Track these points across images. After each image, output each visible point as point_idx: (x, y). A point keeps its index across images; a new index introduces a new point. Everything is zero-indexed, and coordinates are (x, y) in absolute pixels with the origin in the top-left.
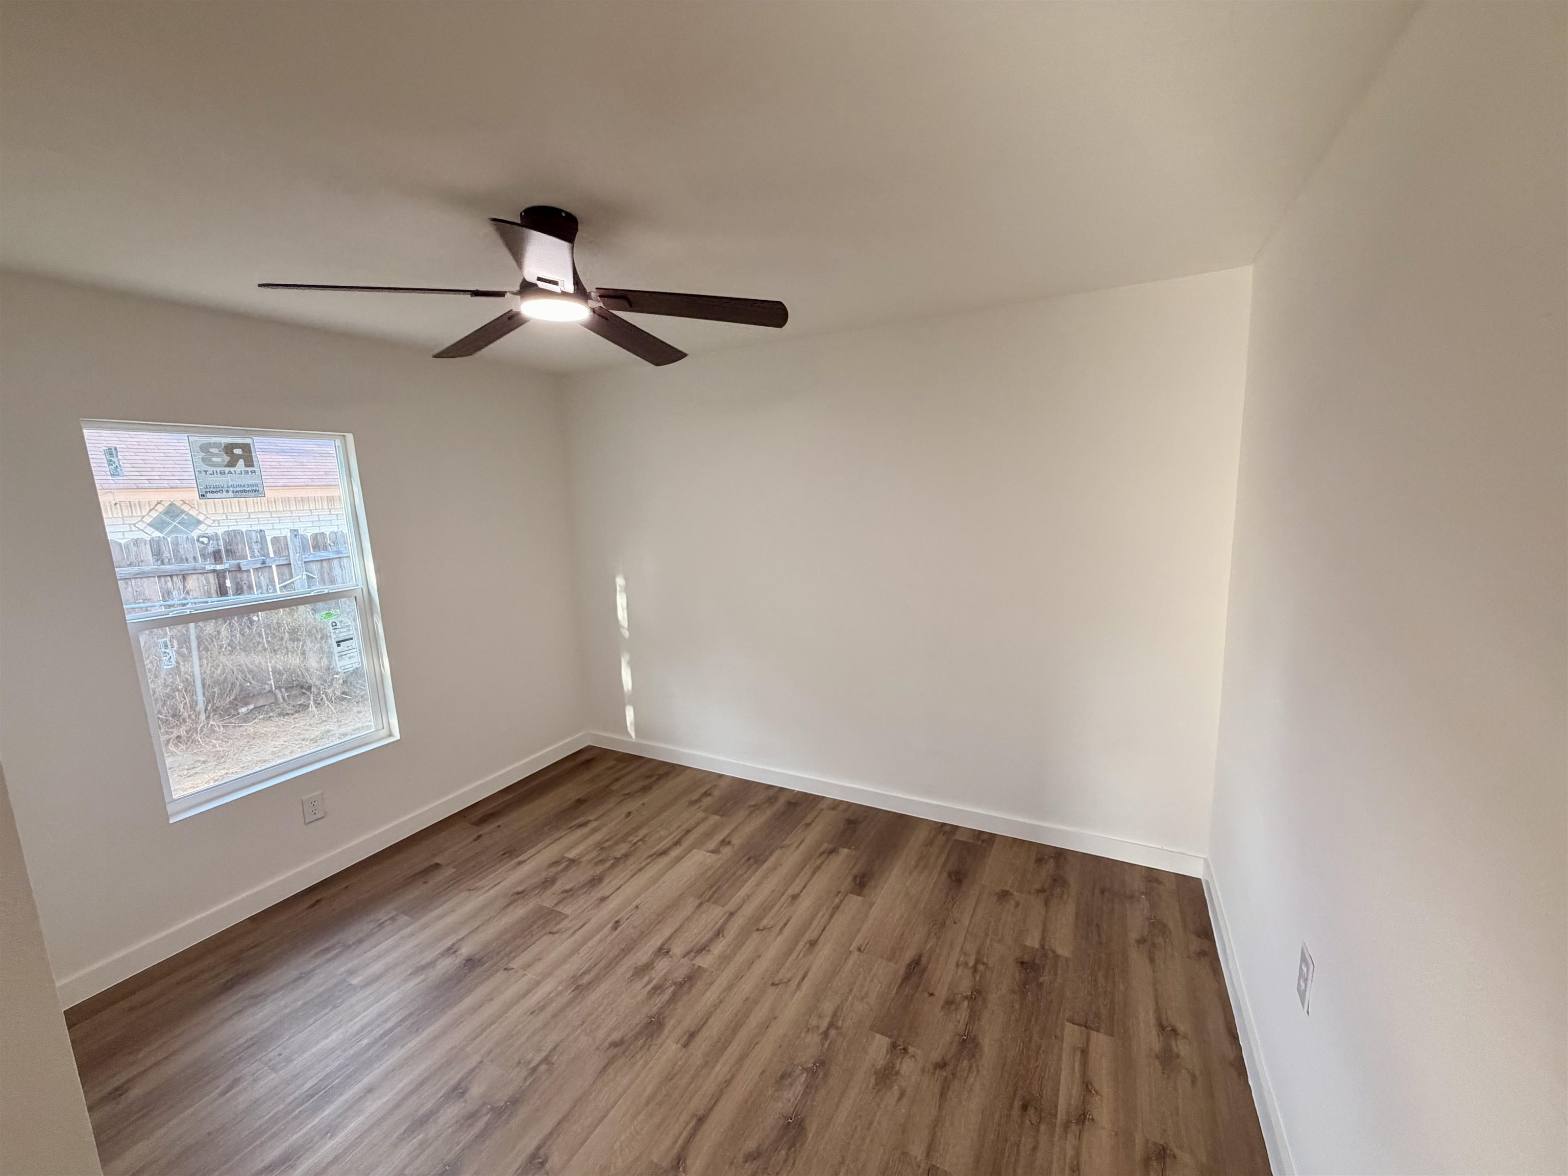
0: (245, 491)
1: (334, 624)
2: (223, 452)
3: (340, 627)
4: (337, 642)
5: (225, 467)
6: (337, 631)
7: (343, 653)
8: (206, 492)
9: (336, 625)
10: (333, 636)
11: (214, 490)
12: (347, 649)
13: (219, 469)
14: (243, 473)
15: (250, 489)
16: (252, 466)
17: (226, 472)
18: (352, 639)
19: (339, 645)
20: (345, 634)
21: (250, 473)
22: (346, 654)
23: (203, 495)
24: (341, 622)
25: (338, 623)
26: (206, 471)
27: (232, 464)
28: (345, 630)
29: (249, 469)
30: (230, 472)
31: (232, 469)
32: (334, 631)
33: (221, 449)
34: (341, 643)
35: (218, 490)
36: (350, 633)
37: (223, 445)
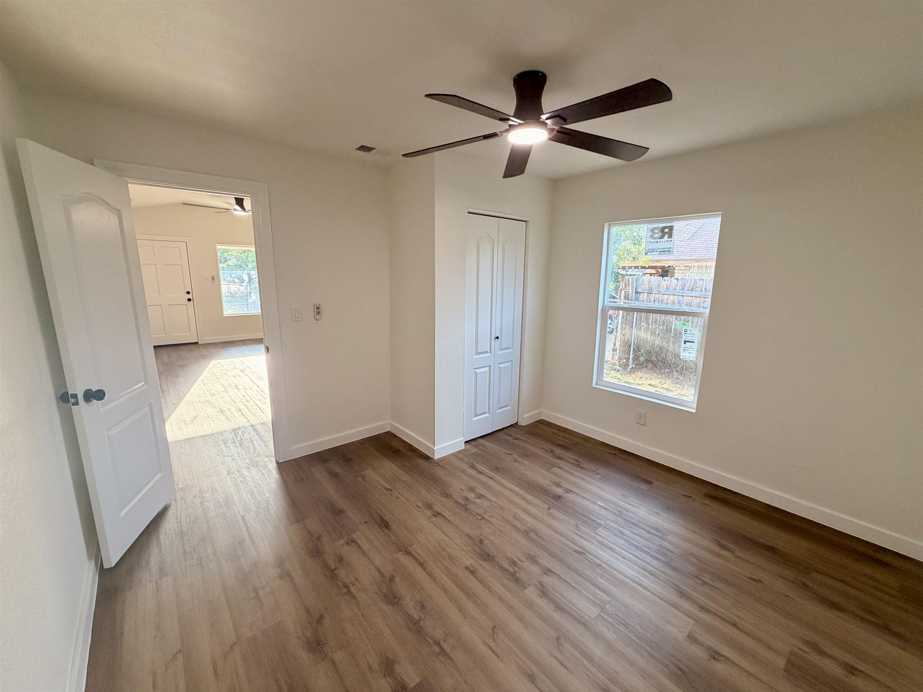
0: (664, 251)
1: (686, 330)
2: (659, 232)
3: (688, 333)
4: (684, 341)
5: (659, 239)
6: (686, 335)
7: (686, 349)
8: (648, 252)
9: (687, 331)
10: (683, 337)
11: (651, 251)
12: (689, 347)
13: (656, 240)
14: (666, 241)
15: (667, 250)
16: (671, 237)
17: (659, 242)
18: (694, 342)
19: (685, 343)
20: (690, 338)
21: (669, 241)
22: (688, 350)
23: (646, 254)
24: (690, 330)
25: (688, 331)
26: (650, 242)
27: (662, 237)
28: (691, 336)
29: (669, 239)
30: (660, 242)
31: (661, 240)
32: (685, 334)
33: (659, 230)
34: (687, 343)
35: (653, 251)
36: (694, 338)
37: (661, 228)
